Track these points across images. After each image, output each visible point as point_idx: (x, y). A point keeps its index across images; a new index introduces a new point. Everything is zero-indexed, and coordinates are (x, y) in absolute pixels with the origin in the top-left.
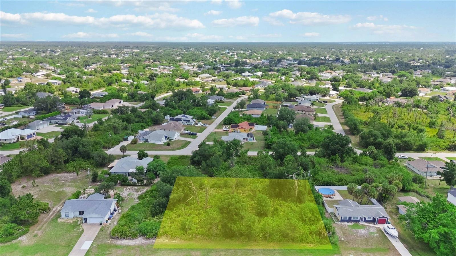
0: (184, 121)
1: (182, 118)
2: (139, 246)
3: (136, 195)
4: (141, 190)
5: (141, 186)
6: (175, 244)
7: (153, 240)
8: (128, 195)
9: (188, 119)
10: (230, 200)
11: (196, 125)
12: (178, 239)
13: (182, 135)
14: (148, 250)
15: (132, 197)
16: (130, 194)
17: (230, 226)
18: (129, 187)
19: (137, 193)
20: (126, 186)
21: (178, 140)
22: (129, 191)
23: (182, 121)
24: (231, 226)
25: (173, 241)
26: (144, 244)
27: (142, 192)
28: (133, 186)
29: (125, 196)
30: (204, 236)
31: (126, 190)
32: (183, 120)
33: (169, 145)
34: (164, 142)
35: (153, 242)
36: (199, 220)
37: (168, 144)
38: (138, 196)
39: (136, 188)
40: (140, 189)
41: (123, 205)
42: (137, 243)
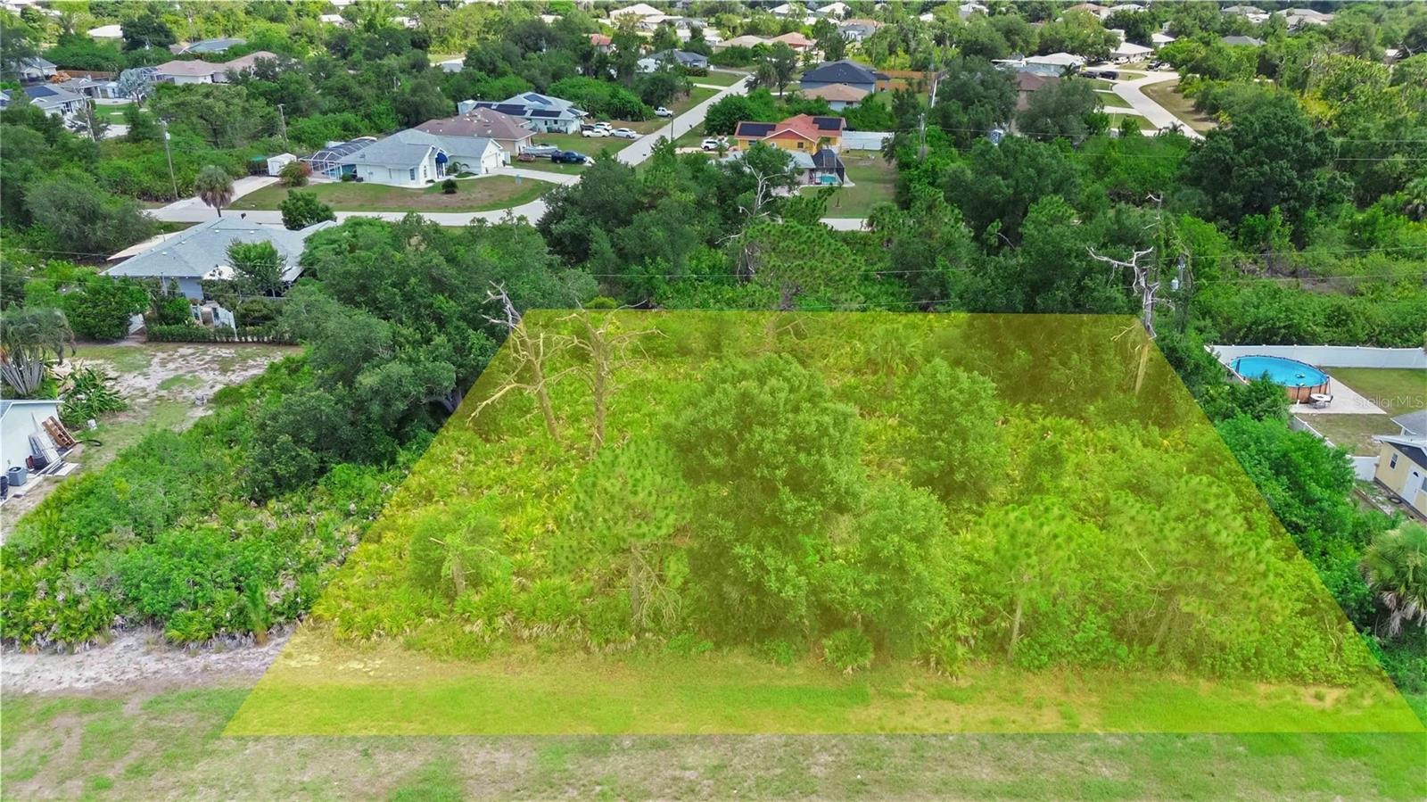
0: (536, 113)
1: (527, 102)
2: (99, 701)
3: (213, 382)
4: (251, 362)
5: (258, 342)
6: (364, 682)
7: (214, 657)
8: (164, 385)
9: (548, 108)
10: (750, 385)
11: (586, 133)
12: (391, 646)
13: (521, 160)
14: (149, 733)
15: (186, 393)
16: (177, 379)
17: (749, 565)
18: (186, 350)
19: (220, 378)
20: (171, 346)
21: (500, 176)
22: (176, 369)
23: (528, 115)
24: (760, 566)
25: (355, 665)
26: (135, 686)
27: (254, 371)
28: (215, 342)
29: (144, 389)
30: (572, 623)
31: (163, 364)
32: (530, 112)
33: (454, 192)
34: (432, 181)
35: (205, 669)
36: (551, 525)
37: (449, 188)
38: (219, 387)
39: (225, 352)
40: (244, 360)
41: (102, 437)
42: (91, 674)
